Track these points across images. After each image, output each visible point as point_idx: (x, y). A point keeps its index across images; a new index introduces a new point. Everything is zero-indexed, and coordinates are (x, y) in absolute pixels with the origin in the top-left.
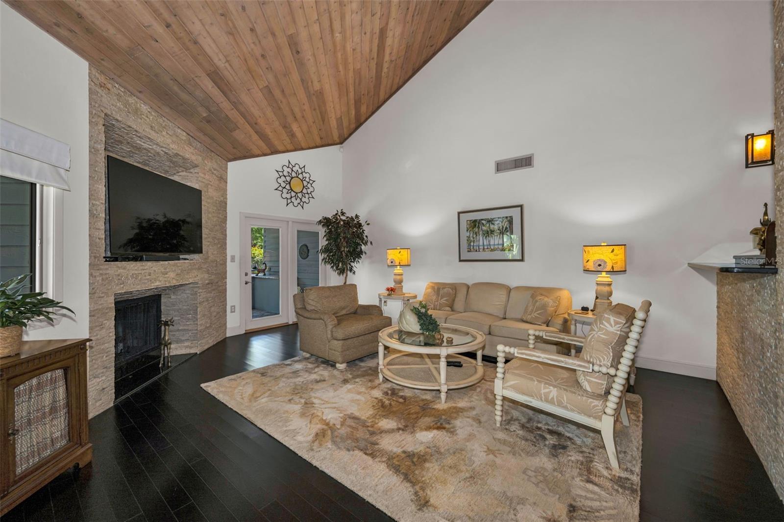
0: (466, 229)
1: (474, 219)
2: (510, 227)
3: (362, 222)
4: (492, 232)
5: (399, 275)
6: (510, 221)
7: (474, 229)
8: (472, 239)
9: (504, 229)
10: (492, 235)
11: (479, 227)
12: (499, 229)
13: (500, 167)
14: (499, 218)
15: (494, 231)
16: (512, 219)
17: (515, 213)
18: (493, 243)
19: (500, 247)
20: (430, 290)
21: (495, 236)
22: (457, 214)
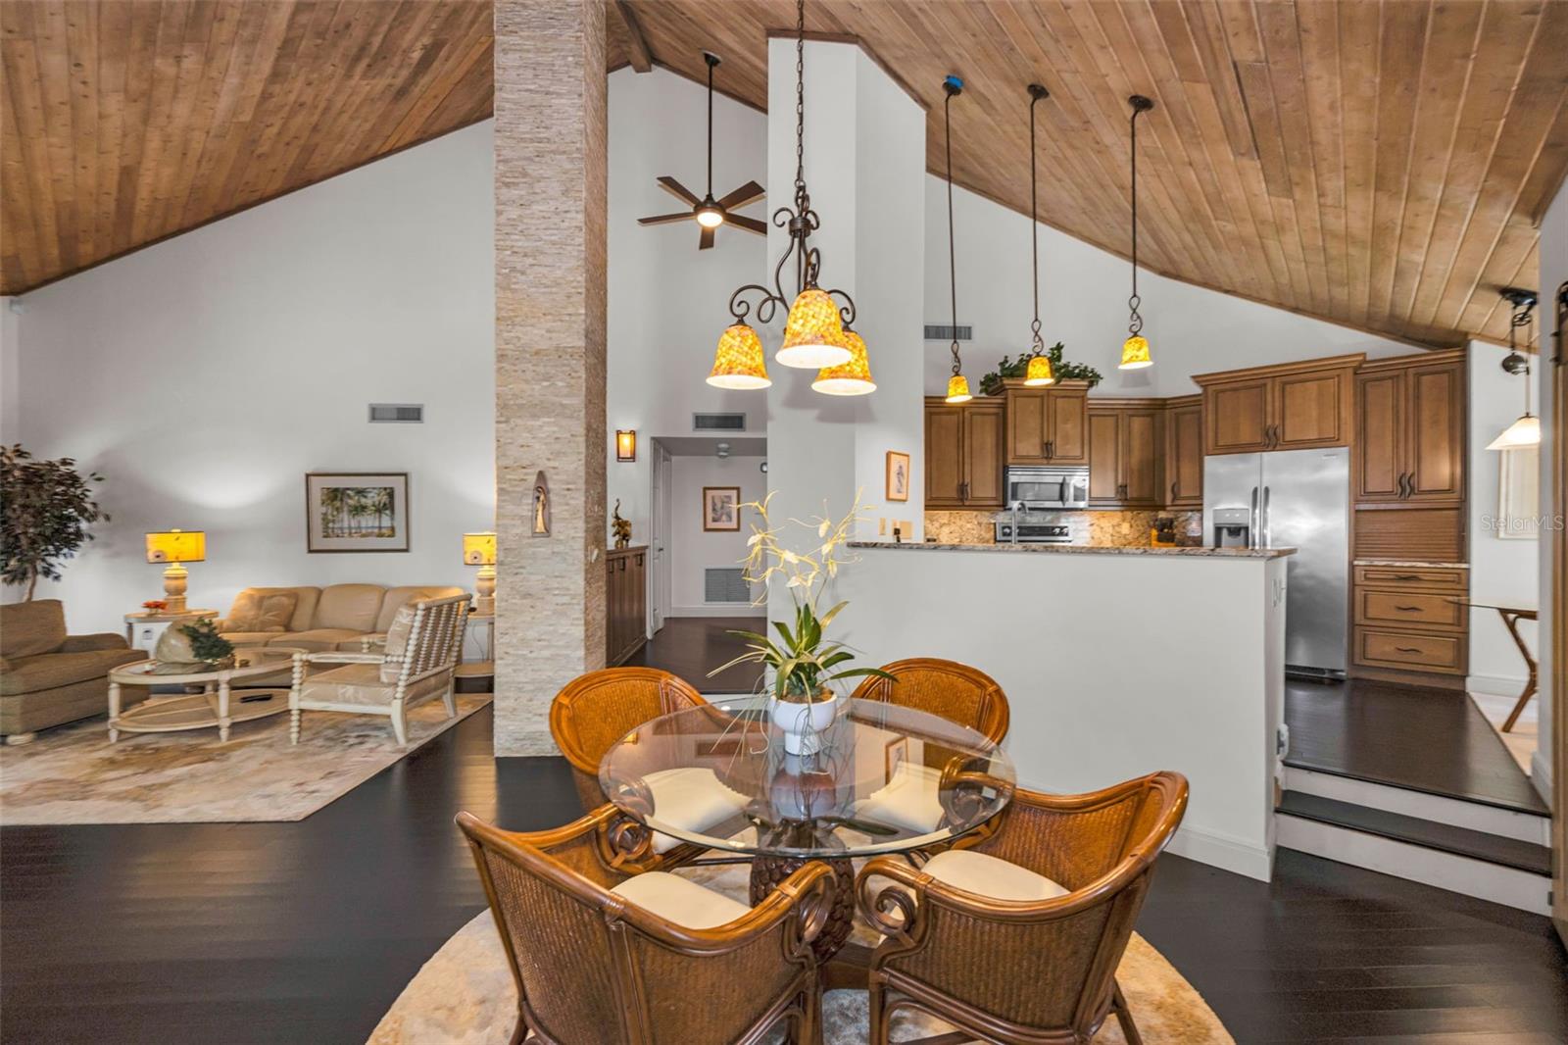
0: (319, 502)
1: (335, 486)
2: (390, 502)
3: (82, 473)
4: (364, 508)
5: (176, 578)
6: (391, 494)
7: (335, 503)
8: (330, 517)
9: (382, 505)
10: (363, 513)
11: (342, 500)
12: (373, 506)
13: (377, 414)
14: (373, 489)
15: (367, 507)
16: (393, 491)
17: (397, 484)
18: (365, 525)
19: (376, 531)
20: (243, 602)
21: (368, 515)
22: (304, 477)
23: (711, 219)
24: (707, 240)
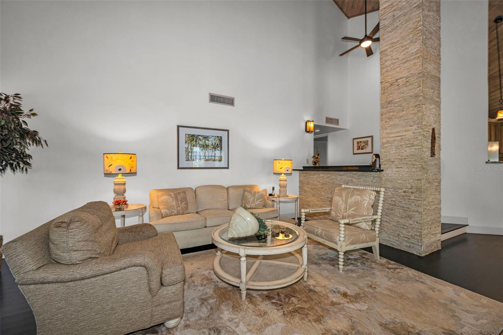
0: (185, 141)
1: (192, 134)
2: (220, 144)
3: (25, 109)
4: (207, 146)
5: (120, 184)
6: (221, 140)
7: (192, 142)
8: (190, 150)
9: (216, 145)
10: (207, 149)
11: (196, 141)
12: (212, 145)
13: (213, 99)
14: (212, 136)
15: (209, 145)
16: (222, 138)
17: (224, 135)
18: (208, 155)
19: (213, 158)
21: (209, 150)
22: (176, 127)
23: (367, 44)
24: (369, 52)
